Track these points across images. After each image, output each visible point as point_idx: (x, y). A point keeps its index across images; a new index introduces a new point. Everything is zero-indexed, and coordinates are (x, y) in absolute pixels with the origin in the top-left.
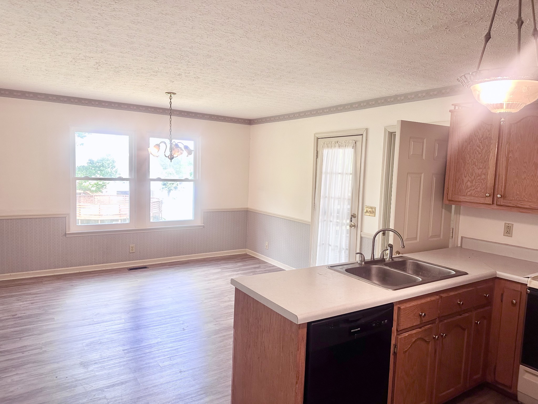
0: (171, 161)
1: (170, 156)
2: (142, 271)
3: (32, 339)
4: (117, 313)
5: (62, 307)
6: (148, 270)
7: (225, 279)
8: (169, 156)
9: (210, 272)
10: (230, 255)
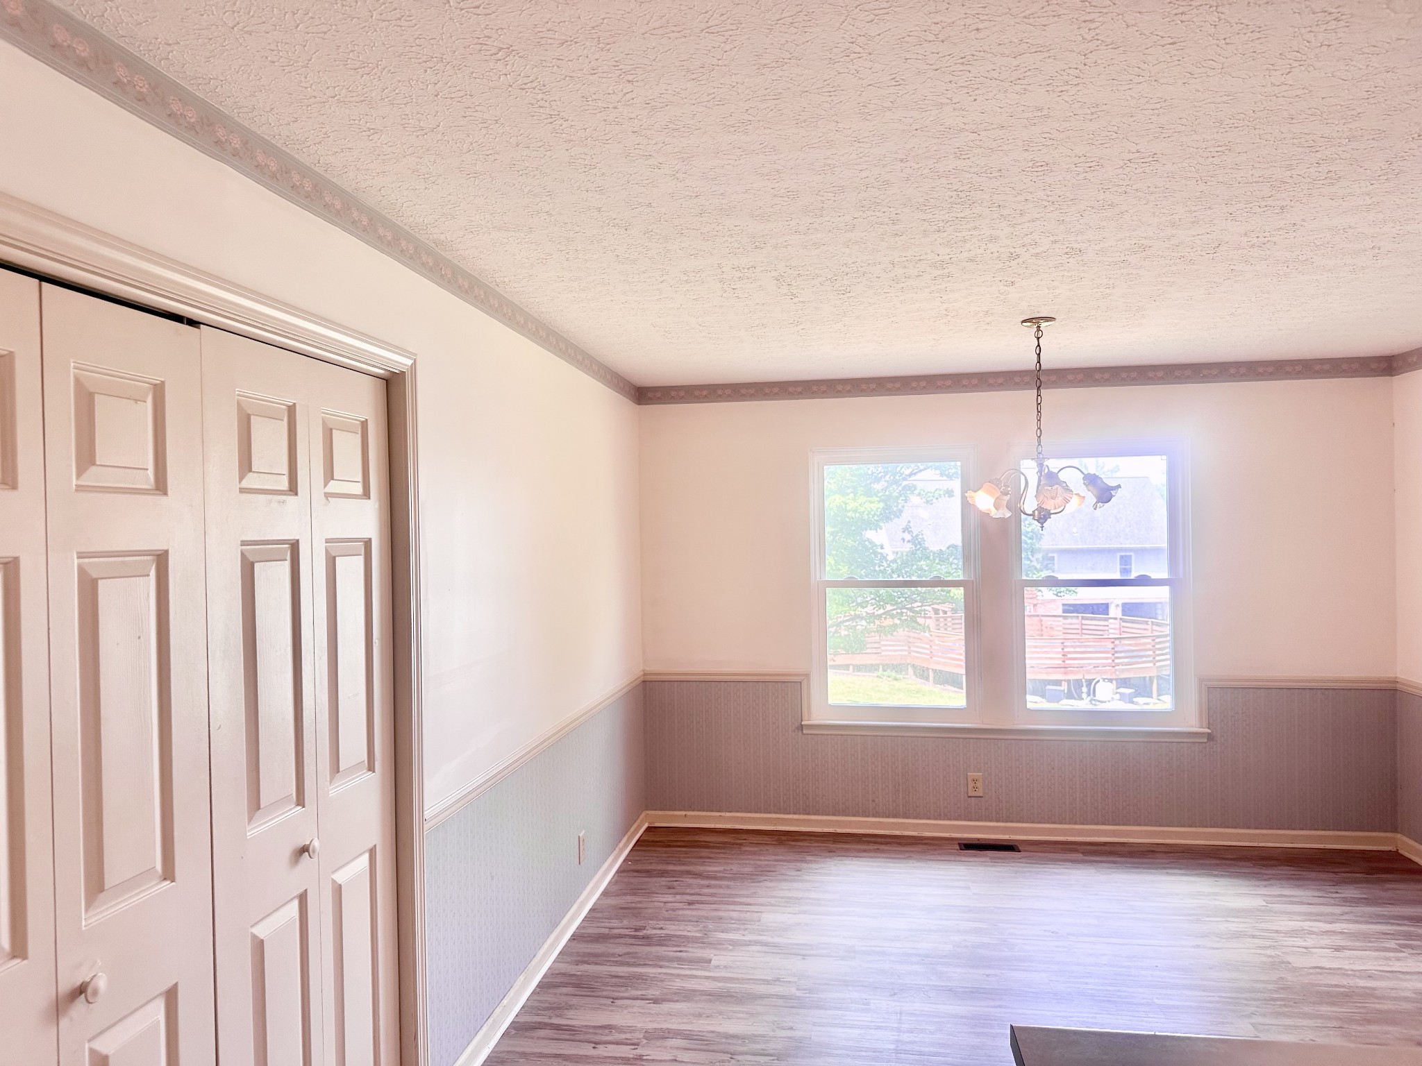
0: (1042, 527)
1: (1036, 512)
2: (995, 858)
3: (635, 1010)
4: (863, 986)
5: (746, 929)
6: (1013, 858)
7: (1268, 944)
8: (1034, 512)
9: (1217, 903)
10: (1321, 846)
